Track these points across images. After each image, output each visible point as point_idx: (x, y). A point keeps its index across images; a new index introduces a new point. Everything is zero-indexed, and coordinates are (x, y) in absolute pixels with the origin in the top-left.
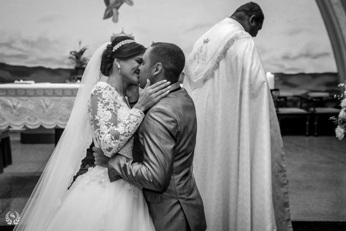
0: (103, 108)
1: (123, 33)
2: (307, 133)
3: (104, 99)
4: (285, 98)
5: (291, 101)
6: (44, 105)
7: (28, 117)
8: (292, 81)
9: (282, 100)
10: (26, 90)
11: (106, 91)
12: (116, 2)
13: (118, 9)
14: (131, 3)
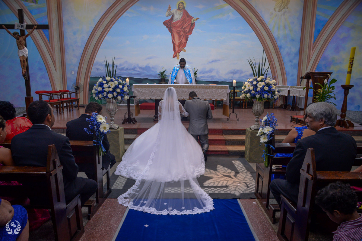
12: (179, 50)
13: (179, 53)
14: (185, 51)
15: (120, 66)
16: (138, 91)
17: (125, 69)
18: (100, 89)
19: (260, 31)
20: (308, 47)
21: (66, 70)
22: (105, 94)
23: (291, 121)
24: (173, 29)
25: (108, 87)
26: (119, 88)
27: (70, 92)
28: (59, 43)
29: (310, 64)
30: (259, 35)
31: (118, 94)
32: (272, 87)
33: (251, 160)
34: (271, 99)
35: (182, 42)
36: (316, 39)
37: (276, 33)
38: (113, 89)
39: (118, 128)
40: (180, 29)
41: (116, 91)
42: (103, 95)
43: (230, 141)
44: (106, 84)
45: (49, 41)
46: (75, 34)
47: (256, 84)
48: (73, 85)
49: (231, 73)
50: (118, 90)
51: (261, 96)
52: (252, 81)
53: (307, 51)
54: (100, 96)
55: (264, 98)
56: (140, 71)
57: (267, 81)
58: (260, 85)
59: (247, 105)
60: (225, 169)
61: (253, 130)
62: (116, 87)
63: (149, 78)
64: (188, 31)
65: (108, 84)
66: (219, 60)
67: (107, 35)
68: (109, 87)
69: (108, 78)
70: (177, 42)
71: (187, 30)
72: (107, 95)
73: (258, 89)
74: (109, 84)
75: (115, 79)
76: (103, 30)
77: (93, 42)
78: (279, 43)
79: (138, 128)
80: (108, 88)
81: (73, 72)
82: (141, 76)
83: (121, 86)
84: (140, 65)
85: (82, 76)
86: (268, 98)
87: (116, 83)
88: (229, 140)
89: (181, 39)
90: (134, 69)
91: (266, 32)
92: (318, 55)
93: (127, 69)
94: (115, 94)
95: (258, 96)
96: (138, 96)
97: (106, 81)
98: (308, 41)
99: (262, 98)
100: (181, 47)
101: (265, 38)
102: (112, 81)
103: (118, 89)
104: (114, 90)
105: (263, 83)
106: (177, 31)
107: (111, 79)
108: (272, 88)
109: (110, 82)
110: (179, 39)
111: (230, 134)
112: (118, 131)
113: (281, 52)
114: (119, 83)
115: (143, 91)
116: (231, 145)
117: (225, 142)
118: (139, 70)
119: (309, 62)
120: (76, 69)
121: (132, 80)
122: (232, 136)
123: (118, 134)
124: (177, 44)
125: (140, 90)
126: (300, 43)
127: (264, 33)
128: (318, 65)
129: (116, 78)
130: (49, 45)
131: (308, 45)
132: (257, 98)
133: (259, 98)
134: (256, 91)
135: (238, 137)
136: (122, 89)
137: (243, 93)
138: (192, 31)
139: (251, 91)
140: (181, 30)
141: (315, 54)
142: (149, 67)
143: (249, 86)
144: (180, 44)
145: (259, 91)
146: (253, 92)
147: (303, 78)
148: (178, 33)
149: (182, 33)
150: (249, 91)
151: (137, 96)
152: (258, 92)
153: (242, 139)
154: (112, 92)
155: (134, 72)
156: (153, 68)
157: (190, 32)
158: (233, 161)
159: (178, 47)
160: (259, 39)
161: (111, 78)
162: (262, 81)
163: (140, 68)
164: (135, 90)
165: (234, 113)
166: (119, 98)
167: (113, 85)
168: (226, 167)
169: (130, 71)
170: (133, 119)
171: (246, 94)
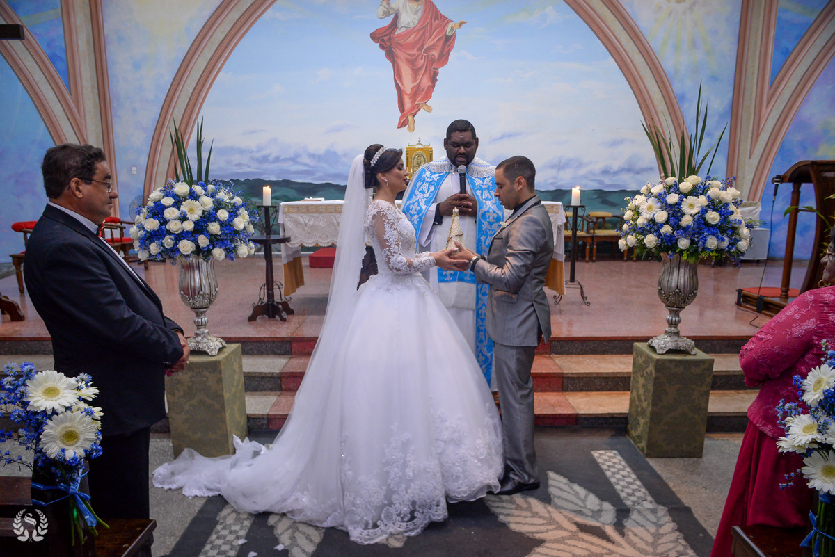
0: (391, 228)
1: (419, 143)
2: (625, 258)
3: (389, 220)
4: (603, 218)
5: (610, 221)
6: (335, 222)
7: (320, 234)
8: (611, 198)
9: (600, 220)
10: (316, 206)
11: (389, 212)
12: (413, 108)
13: (414, 116)
14: (429, 109)
15: (258, 151)
16: (297, 223)
17: (271, 158)
18: (152, 224)
19: (628, 55)
20: (754, 95)
21: (117, 164)
22: (168, 241)
23: (738, 303)
24: (398, 52)
25: (180, 219)
26: (216, 219)
27: (122, 223)
28: (96, 91)
29: (759, 140)
30: (626, 65)
31: (215, 240)
32: (732, 213)
33: (655, 450)
34: (729, 251)
35: (422, 85)
36: (778, 76)
37: (668, 62)
38: (196, 223)
39: (221, 350)
40: (415, 51)
41: (208, 232)
42: (162, 245)
43: (578, 378)
44: (175, 209)
45: (69, 87)
46: (137, 66)
47: (678, 204)
48: (133, 202)
49: (552, 167)
50: (214, 228)
51: (697, 243)
52: (662, 192)
53: (753, 106)
54: (154, 248)
55: (705, 249)
56: (311, 164)
57: (714, 191)
58: (691, 206)
59: (594, 251)
60: (577, 494)
61: (661, 352)
62: (208, 217)
63: (335, 183)
64: (436, 57)
65: (178, 208)
66: (520, 134)
67: (222, 69)
68: (184, 218)
69: (181, 188)
70: (408, 86)
71: (436, 54)
72: (176, 244)
73: (686, 221)
74: (182, 208)
75: (206, 190)
76: (212, 56)
77: (185, 86)
78: (677, 88)
79: (295, 336)
80: (178, 222)
81: (134, 169)
82: (315, 177)
83: (223, 215)
84: (311, 149)
85: (158, 178)
86: (719, 250)
87: (208, 203)
88: (575, 376)
89: (419, 78)
90: (294, 160)
91: (644, 57)
92: (783, 117)
93: (277, 160)
94: (203, 241)
95: (683, 243)
96: (296, 237)
97: (174, 196)
98: (755, 81)
99: (700, 250)
100: (419, 101)
101: (641, 73)
102: (193, 196)
103: (214, 223)
104: (200, 227)
105: (702, 200)
106: (408, 57)
107: (191, 190)
108: (732, 218)
109: (185, 200)
110: (415, 80)
111: (572, 353)
112: (219, 362)
113: (682, 110)
114: (219, 205)
115: (311, 223)
116: (581, 390)
117: (563, 383)
118: (306, 160)
119: (758, 135)
120: (143, 160)
121: (292, 188)
122: (581, 358)
123: (220, 373)
124: (408, 91)
125: (303, 218)
126: (732, 87)
127: (638, 60)
128: (782, 142)
129: (211, 187)
130: (68, 96)
131: (754, 90)
132: (682, 251)
133: (688, 250)
134: (677, 227)
135: (602, 365)
136: (227, 225)
137: (627, 234)
138: (448, 57)
139: (661, 225)
140: (417, 53)
141: (775, 114)
142: (335, 153)
143: (650, 208)
144: (416, 92)
145: (688, 227)
146: (667, 229)
147: (781, 179)
148: (412, 62)
149: (421, 62)
150: (653, 226)
151: (292, 237)
152: (686, 229)
153: (613, 373)
154: (192, 235)
155: (294, 168)
156: (345, 155)
157: (444, 58)
158: (596, 454)
159: (410, 98)
160: (625, 76)
161: (191, 186)
162: (695, 192)
163: (312, 156)
164: (286, 220)
165: (575, 283)
166: (218, 253)
167: (194, 211)
168: (580, 485)
169: (285, 166)
170: (280, 307)
171: (641, 237)
